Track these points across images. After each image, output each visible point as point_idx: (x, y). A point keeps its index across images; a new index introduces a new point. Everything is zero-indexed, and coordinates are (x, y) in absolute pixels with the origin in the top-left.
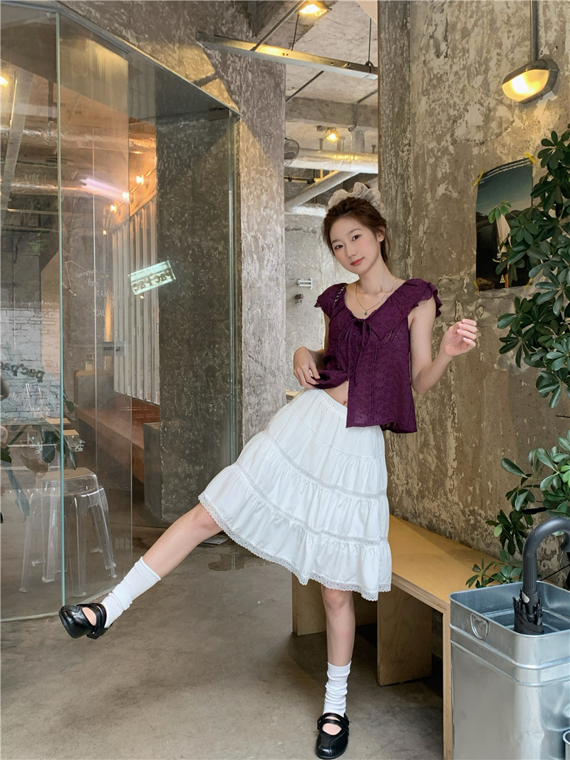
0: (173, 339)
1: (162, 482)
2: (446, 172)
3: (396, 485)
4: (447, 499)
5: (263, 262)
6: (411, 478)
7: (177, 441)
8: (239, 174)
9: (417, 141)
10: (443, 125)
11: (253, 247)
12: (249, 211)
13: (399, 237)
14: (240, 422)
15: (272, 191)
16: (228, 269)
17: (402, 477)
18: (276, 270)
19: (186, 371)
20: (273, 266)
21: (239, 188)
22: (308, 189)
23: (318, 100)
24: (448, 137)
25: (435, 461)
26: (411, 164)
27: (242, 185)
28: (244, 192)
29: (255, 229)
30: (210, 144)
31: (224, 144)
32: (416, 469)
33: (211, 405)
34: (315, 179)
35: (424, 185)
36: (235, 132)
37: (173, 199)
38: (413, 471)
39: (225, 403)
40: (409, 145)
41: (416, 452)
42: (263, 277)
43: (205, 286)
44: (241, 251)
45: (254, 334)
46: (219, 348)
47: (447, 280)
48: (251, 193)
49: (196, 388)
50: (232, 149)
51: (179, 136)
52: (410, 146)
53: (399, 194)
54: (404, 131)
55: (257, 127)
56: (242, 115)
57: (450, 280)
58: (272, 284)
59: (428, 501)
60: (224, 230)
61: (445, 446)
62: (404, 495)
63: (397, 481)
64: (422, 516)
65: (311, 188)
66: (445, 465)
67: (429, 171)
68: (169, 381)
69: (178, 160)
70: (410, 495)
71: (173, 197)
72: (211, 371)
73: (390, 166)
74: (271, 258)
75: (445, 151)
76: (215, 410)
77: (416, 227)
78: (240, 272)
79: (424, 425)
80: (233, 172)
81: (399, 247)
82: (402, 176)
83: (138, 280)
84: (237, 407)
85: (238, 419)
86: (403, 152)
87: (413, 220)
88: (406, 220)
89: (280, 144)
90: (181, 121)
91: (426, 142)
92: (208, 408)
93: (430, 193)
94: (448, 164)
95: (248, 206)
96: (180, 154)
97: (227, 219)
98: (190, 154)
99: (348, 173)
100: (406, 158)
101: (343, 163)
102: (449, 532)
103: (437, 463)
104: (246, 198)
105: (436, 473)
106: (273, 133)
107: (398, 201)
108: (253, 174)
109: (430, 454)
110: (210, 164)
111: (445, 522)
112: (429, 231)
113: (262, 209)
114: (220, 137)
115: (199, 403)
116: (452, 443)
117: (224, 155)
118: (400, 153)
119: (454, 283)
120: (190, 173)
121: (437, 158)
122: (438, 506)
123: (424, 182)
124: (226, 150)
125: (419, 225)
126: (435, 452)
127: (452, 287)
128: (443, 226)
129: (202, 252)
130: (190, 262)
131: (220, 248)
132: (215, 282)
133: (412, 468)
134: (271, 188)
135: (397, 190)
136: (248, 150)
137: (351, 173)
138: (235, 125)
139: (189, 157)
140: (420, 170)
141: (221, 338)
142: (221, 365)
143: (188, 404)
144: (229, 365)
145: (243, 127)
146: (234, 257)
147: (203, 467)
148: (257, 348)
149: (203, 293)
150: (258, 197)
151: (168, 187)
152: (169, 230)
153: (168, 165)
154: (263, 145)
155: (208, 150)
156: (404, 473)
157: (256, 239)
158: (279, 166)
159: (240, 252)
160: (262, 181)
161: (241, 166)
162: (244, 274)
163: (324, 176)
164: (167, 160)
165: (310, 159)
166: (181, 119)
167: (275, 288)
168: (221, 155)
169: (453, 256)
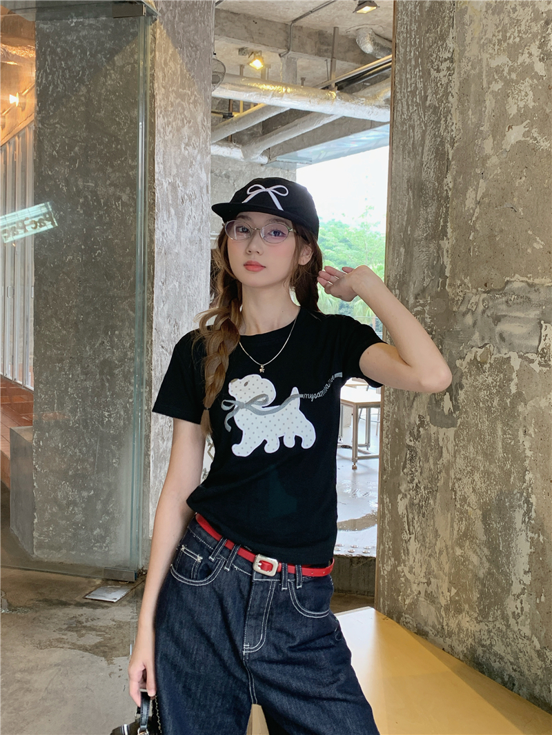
0: (54, 320)
1: (34, 509)
2: (526, 106)
3: (407, 580)
4: (508, 626)
5: (183, 219)
6: (435, 577)
7: (57, 459)
8: (153, 96)
9: (467, 54)
10: (523, 28)
11: (170, 197)
12: (165, 148)
13: (426, 205)
14: (148, 437)
15: (196, 122)
16: (135, 228)
17: (420, 572)
18: (199, 230)
19: (71, 367)
20: (195, 224)
21: (153, 114)
22: (224, 125)
23: (245, 15)
24: (535, 49)
25: (487, 565)
26: (454, 89)
27: (158, 111)
28: (160, 121)
29: (172, 174)
30: (113, 52)
31: (132, 53)
32: (446, 567)
33: (106, 414)
34: (233, 113)
35: (479, 125)
36: (150, 37)
37: (57, 125)
38: (441, 569)
39: (126, 411)
40: (451, 60)
41: (449, 543)
42: (182, 239)
43: (101, 250)
44: (154, 203)
45: (169, 316)
46: (119, 337)
47: (524, 284)
48: (169, 123)
49: (86, 389)
50: (145, 61)
51: (69, 38)
52: (452, 62)
53: (428, 138)
54: (443, 38)
55: (179, 33)
56: (159, 14)
57: (531, 285)
58: (194, 248)
59: (468, 619)
60: (131, 173)
61: (508, 547)
62: (422, 599)
63: (409, 576)
64: (454, 638)
65: (228, 124)
66: (506, 575)
67: (490, 102)
68: (47, 377)
69: (67, 72)
70: (433, 602)
71: (58, 123)
72: (107, 367)
73: (413, 93)
74: (194, 214)
75: (527, 70)
76: (112, 420)
77: (461, 192)
78: (152, 232)
79: (466, 506)
80: (145, 94)
81: (426, 221)
82: (435, 110)
83: (8, 225)
84: (144, 416)
85: (144, 433)
86: (438, 71)
87: (455, 180)
88: (440, 179)
89: (207, 61)
90: (72, 18)
91: (485, 56)
92: (103, 416)
93: (490, 140)
94: (531, 93)
95: (165, 141)
96: (69, 63)
97: (135, 157)
98: (84, 64)
99: (276, 107)
100: (444, 81)
101: (273, 96)
102: (510, 676)
103: (489, 569)
104: (162, 130)
105: (487, 583)
106: (199, 46)
107: (426, 149)
108: (172, 97)
109: (475, 552)
110: (112, 80)
111: (502, 658)
112: (486, 200)
113: (183, 146)
114: (128, 42)
115: (89, 409)
116: (522, 546)
117: (133, 68)
118: (433, 73)
119: (537, 291)
120: (84, 90)
121: (508, 83)
122: (489, 632)
123: (480, 120)
124: (137, 62)
125: (467, 189)
126: (486, 551)
127: (533, 296)
128: (516, 194)
129: (98, 201)
130: (81, 215)
131: (125, 198)
132: (116, 244)
133: (439, 564)
134: (195, 119)
135: (424, 132)
136: (166, 64)
137: (281, 108)
138: (150, 28)
139: (83, 69)
140: (472, 99)
141: (123, 321)
142: (122, 360)
143: (73, 411)
144: (133, 359)
145: (161, 33)
146: (145, 210)
147: (92, 493)
148: (172, 336)
149: (99, 259)
150: (178, 130)
151: (52, 108)
152: (51, 168)
153: (53, 78)
154: (186, 60)
155: (110, 60)
156: (424, 567)
157: (174, 187)
158: (206, 90)
159: (152, 206)
160: (183, 109)
161: (156, 85)
162: (157, 235)
163: (245, 109)
164: (51, 70)
165: (233, 87)
166: (74, 15)
167: (197, 254)
168: (129, 68)
169: (535, 245)
